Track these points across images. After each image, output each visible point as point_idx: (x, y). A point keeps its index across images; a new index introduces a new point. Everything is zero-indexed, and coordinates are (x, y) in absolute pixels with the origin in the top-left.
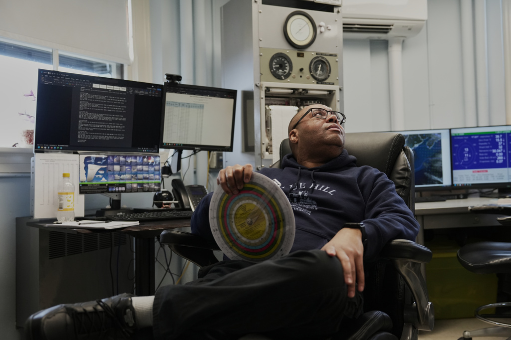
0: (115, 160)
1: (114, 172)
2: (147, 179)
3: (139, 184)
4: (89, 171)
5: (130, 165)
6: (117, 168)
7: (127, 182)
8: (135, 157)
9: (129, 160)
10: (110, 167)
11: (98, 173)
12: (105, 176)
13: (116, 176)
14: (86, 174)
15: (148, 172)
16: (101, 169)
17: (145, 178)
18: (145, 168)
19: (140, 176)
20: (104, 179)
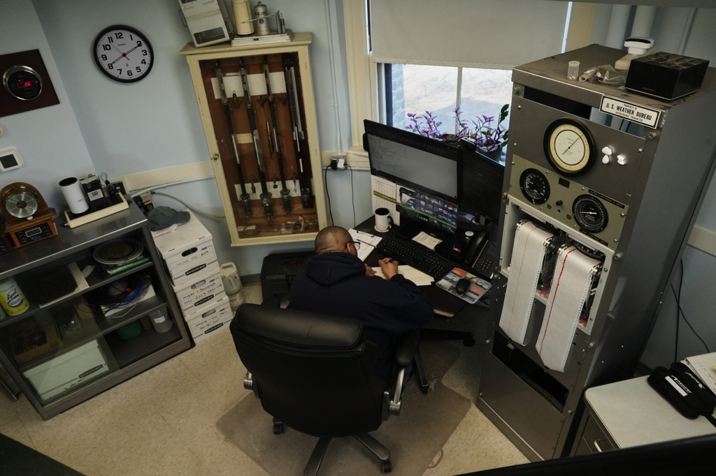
0: (422, 196)
1: (420, 206)
2: (446, 221)
3: (438, 222)
4: (403, 197)
5: (433, 204)
6: (423, 203)
7: (430, 216)
8: (438, 201)
9: (433, 201)
10: (418, 201)
11: (408, 201)
12: (414, 205)
13: (422, 209)
14: (401, 199)
15: (447, 216)
16: (411, 200)
17: (444, 220)
18: (445, 212)
19: (441, 217)
20: (412, 207)
